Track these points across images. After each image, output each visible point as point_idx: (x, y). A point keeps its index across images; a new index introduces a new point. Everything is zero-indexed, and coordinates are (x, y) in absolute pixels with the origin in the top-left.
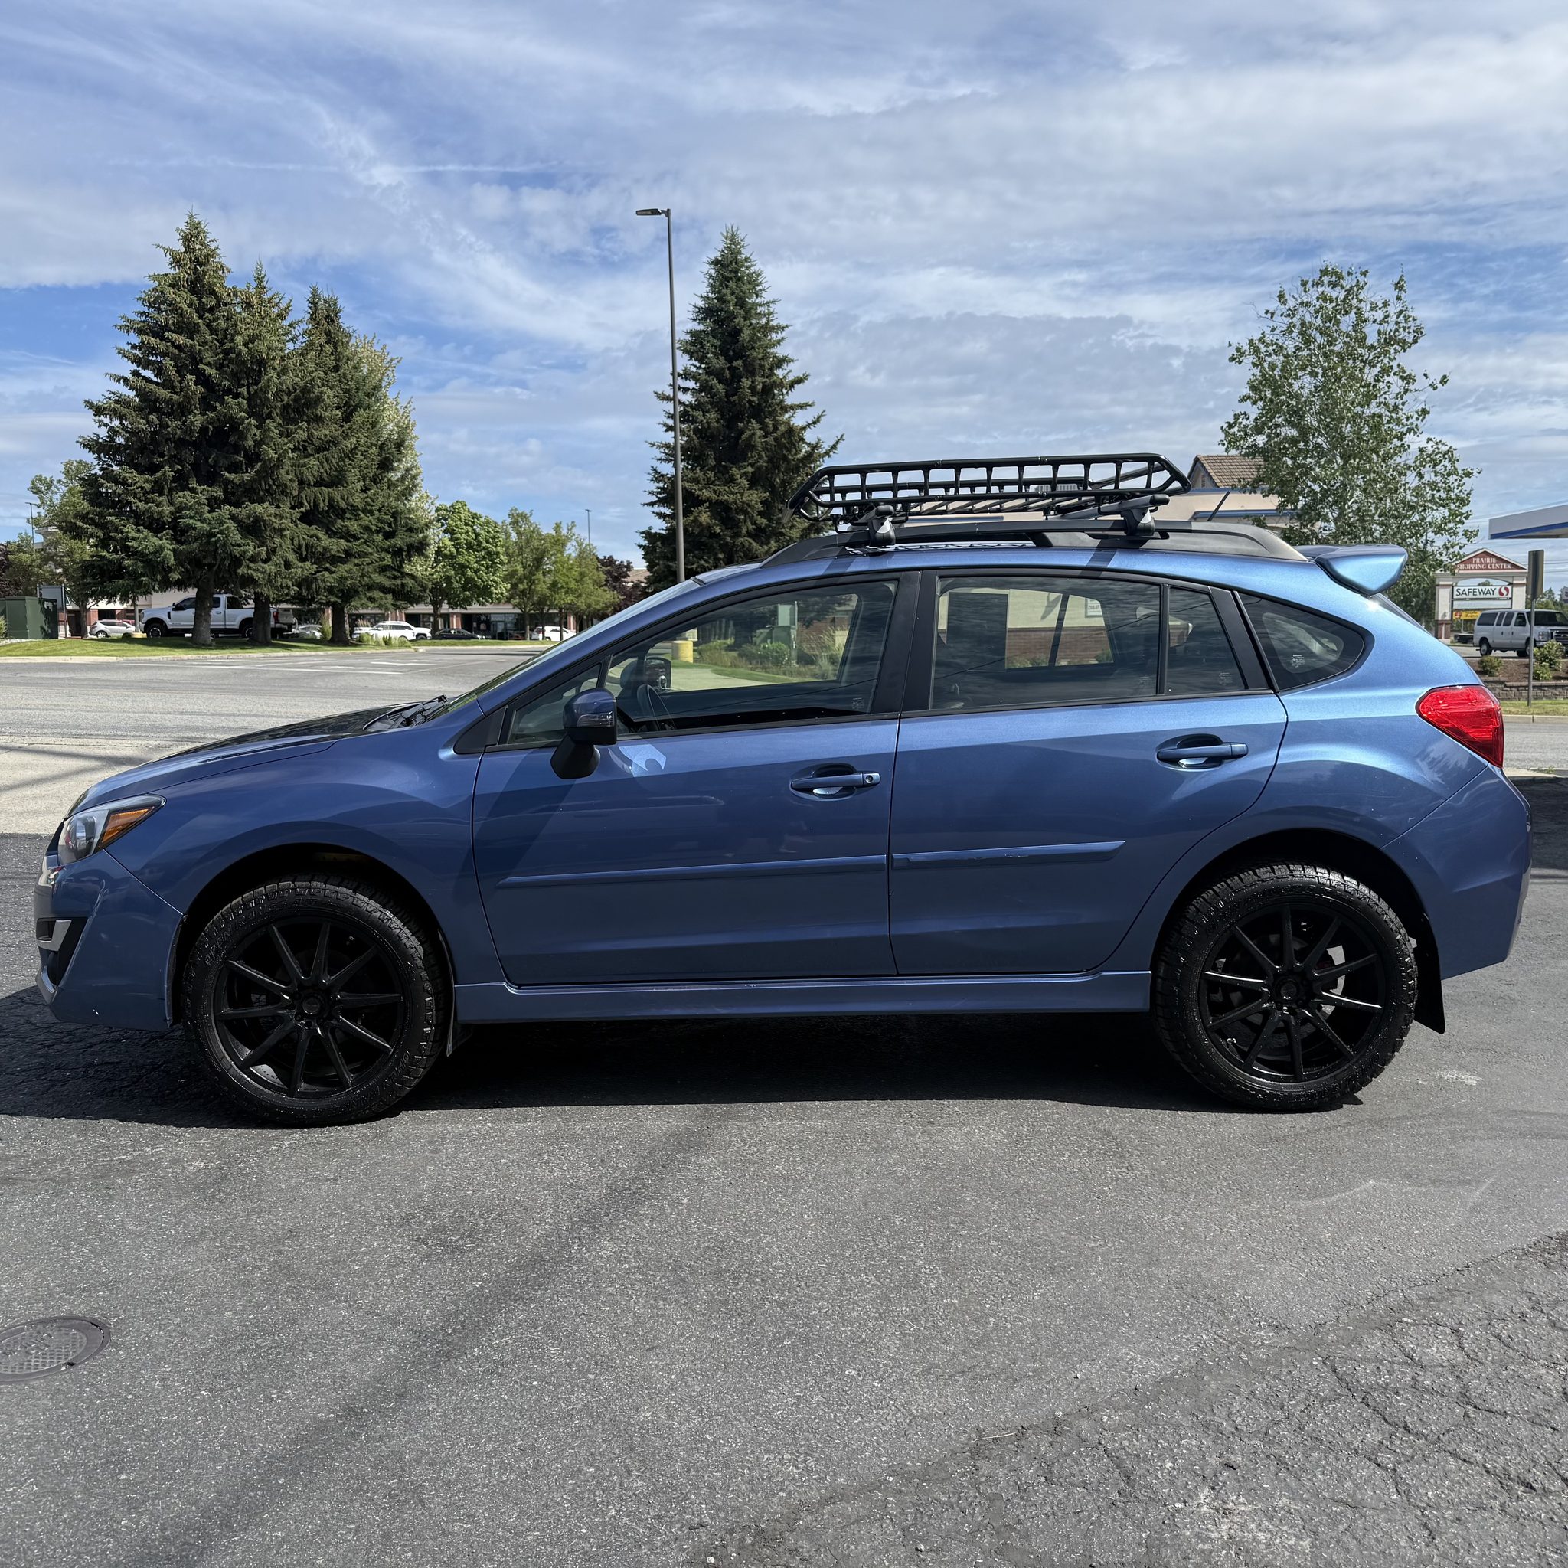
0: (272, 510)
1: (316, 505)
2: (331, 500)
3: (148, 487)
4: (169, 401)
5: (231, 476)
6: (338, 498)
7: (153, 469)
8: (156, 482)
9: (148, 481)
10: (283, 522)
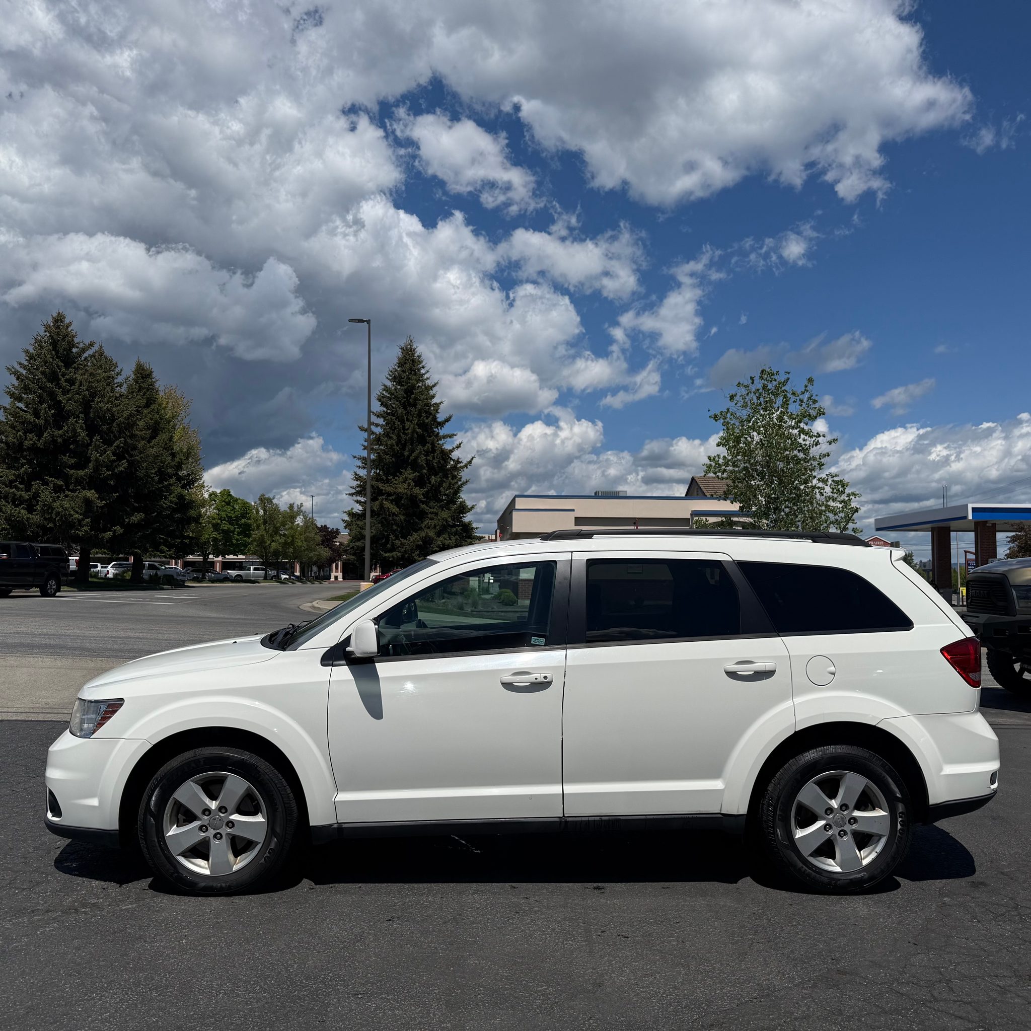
0: (96, 494)
2: (137, 488)
4: (33, 423)
9: (14, 475)
10: (104, 502)
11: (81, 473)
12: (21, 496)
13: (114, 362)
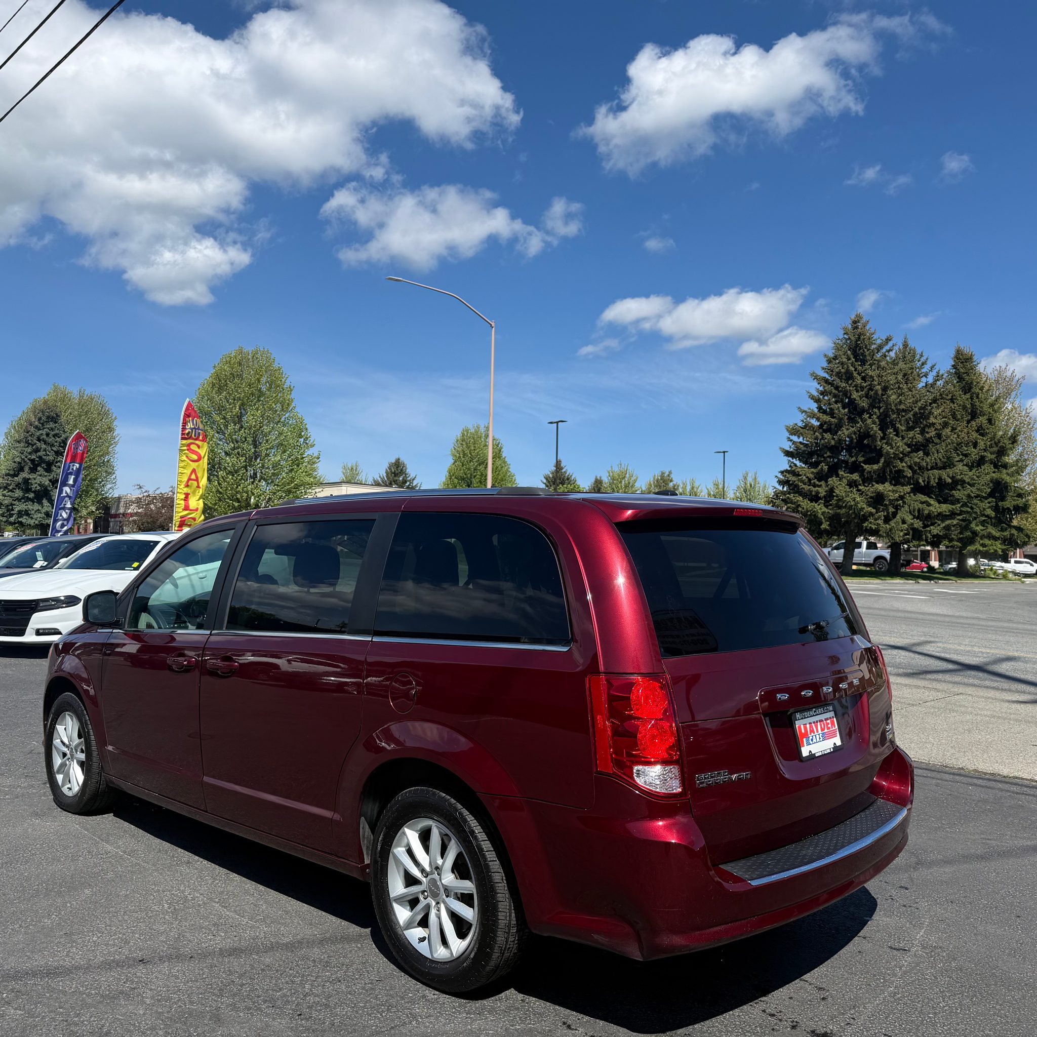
0: (891, 488)
1: (929, 482)
2: (940, 479)
3: (811, 476)
4: (830, 424)
5: (866, 467)
6: (944, 476)
7: (815, 465)
8: (817, 473)
9: (812, 473)
10: (897, 495)
11: (875, 467)
12: (818, 493)
13: (918, 351)
